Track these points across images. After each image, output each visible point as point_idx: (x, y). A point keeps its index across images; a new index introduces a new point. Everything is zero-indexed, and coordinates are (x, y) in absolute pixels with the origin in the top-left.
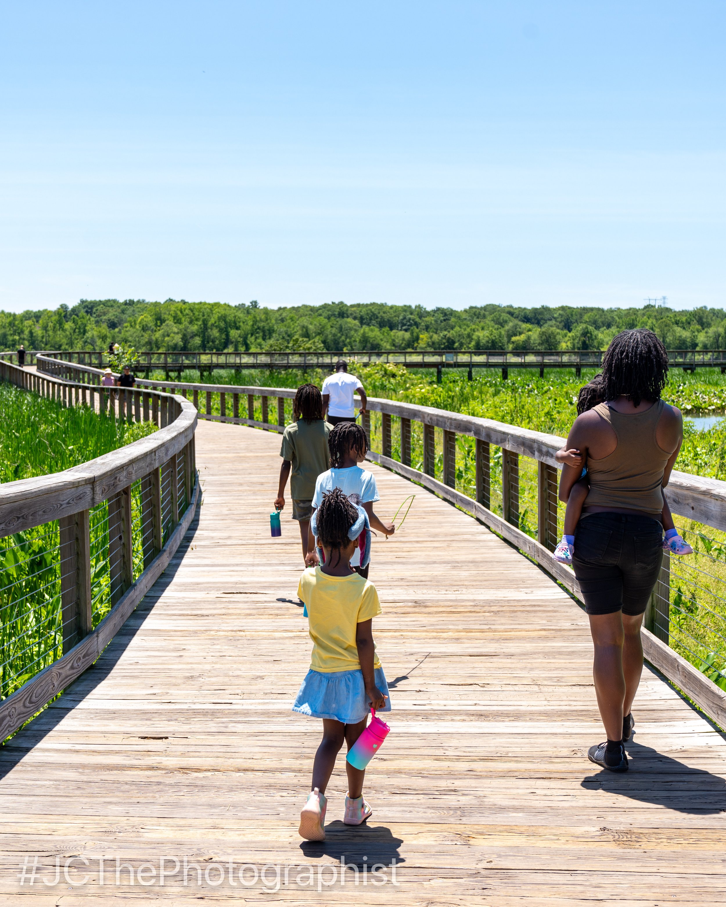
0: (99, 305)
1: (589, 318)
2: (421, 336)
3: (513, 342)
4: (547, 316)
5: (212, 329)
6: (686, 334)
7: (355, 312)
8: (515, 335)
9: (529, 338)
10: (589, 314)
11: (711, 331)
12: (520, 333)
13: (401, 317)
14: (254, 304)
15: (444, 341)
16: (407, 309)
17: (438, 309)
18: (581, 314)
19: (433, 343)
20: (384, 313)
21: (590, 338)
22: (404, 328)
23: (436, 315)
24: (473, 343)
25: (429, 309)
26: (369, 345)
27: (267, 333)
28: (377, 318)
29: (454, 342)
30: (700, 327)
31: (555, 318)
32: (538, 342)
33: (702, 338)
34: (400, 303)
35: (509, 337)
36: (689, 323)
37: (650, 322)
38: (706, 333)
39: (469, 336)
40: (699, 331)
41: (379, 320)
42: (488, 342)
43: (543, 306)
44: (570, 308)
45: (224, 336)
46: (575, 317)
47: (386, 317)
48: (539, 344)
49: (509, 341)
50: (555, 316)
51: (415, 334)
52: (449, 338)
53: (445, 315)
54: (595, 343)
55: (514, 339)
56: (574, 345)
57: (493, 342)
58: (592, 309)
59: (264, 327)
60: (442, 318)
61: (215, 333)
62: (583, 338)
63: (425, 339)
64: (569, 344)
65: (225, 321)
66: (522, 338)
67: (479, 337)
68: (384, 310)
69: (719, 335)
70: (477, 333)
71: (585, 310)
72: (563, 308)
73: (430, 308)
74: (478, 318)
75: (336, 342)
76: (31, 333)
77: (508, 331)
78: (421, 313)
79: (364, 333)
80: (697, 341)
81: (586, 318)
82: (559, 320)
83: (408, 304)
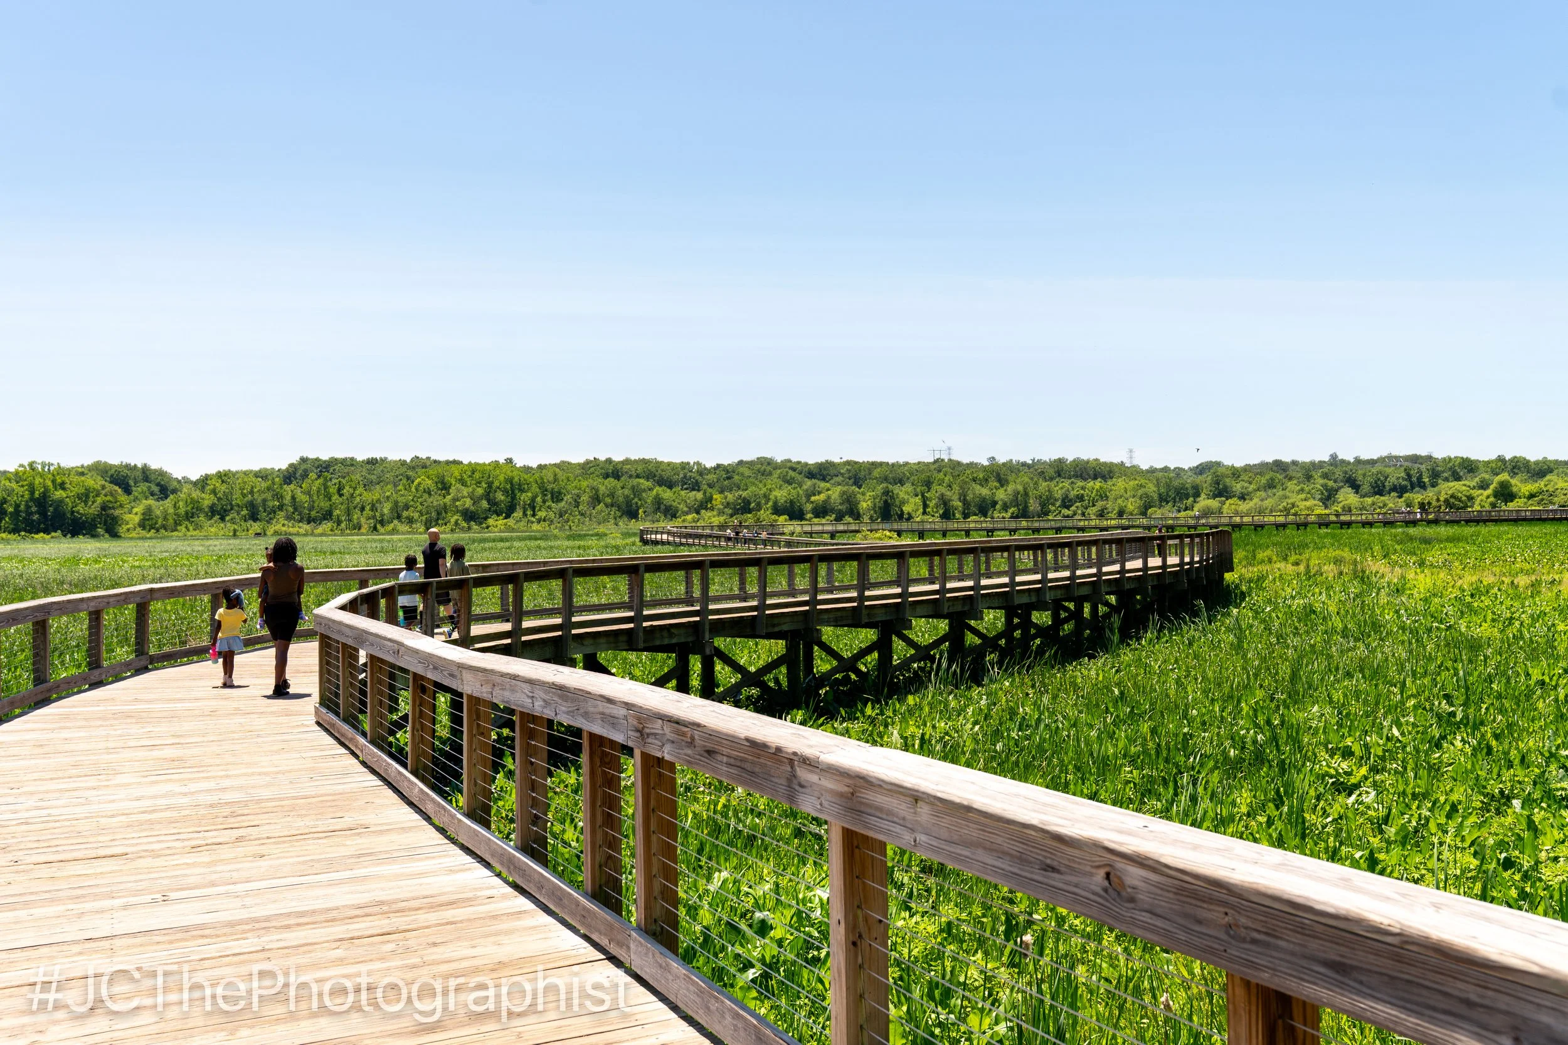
0: (336, 464)
1: (879, 474)
2: (715, 497)
3: (812, 502)
4: (832, 472)
5: (496, 492)
6: (985, 492)
7: (629, 469)
8: (815, 495)
9: (829, 497)
10: (879, 470)
11: (1010, 488)
12: (819, 493)
13: (681, 475)
14: (509, 461)
15: (740, 501)
16: (684, 466)
17: (719, 466)
18: (869, 469)
19: (728, 503)
20: (663, 471)
21: (892, 497)
22: (685, 486)
23: (717, 472)
24: (770, 504)
25: (708, 466)
26: (662, 507)
27: (557, 497)
28: (655, 476)
29: (749, 503)
30: (998, 485)
31: (842, 474)
32: (838, 501)
33: (1001, 495)
34: (677, 459)
35: (808, 496)
36: (987, 480)
37: (947, 478)
38: (1006, 490)
39: (766, 497)
40: (997, 488)
41: (656, 478)
42: (786, 502)
43: (827, 461)
44: (856, 463)
45: (509, 499)
46: (863, 473)
47: (665, 475)
48: (841, 504)
49: (808, 500)
50: (842, 471)
51: (708, 495)
52: (744, 498)
53: (728, 472)
54: (897, 503)
55: (813, 498)
56: (875, 504)
57: (791, 501)
58: (881, 464)
59: (553, 489)
60: (725, 476)
61: (500, 496)
62: (884, 498)
63: (719, 499)
64: (869, 503)
65: (512, 484)
66: (822, 497)
67: (776, 497)
68: (662, 467)
69: (1018, 493)
70: (774, 493)
71: (874, 465)
72: (848, 463)
73: (709, 464)
74: (763, 475)
75: (628, 503)
76: (293, 498)
77: (807, 490)
78: (703, 471)
79: (658, 495)
80: (996, 499)
81: (876, 473)
82: (847, 475)
83: (685, 460)
